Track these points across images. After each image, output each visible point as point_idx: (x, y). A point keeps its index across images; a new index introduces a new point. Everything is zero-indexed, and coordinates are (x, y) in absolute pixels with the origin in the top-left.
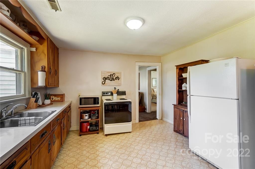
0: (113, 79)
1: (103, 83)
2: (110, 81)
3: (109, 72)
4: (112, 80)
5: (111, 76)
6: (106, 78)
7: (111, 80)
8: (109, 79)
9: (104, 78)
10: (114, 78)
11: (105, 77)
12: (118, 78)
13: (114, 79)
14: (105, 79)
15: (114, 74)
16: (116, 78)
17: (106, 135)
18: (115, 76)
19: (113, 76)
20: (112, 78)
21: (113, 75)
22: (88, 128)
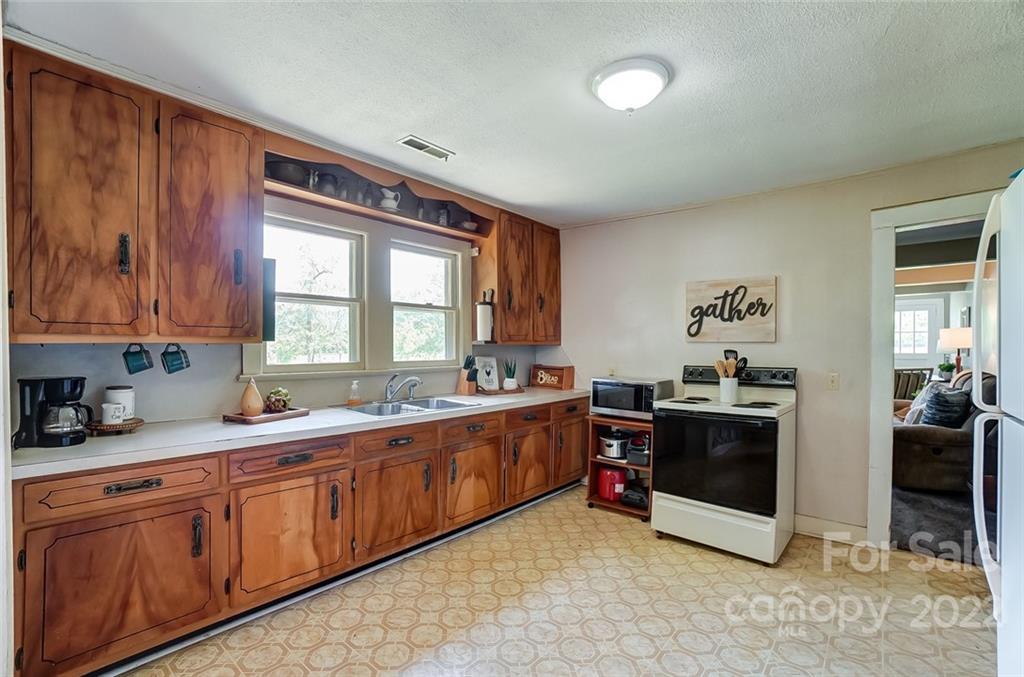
0: (735, 314)
1: (694, 330)
2: (724, 320)
3: (716, 285)
4: (730, 319)
5: (729, 299)
6: (705, 308)
7: (726, 316)
8: (717, 313)
9: (697, 311)
10: (743, 307)
11: (700, 308)
12: (760, 307)
13: (739, 311)
14: (700, 313)
15: (742, 291)
16: (751, 306)
17: (661, 535)
18: (746, 297)
19: (738, 298)
20: (731, 306)
21: (736, 292)
22: (616, 491)
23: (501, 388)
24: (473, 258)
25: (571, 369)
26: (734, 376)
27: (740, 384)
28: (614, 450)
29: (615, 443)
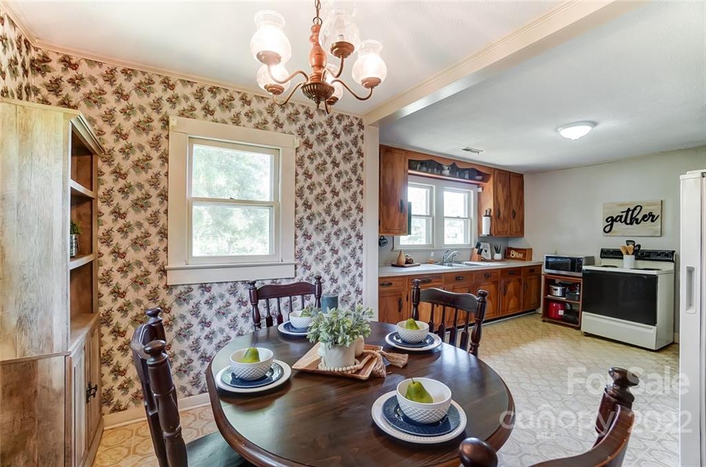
0: (635, 220)
1: (607, 229)
2: (627, 224)
3: (622, 205)
4: (631, 223)
5: (630, 212)
6: (615, 217)
7: (628, 222)
8: (623, 220)
9: (610, 219)
10: (640, 217)
11: (612, 217)
12: (651, 217)
13: (637, 219)
14: (612, 221)
15: (638, 209)
16: (645, 216)
17: (587, 335)
18: (642, 212)
19: (636, 212)
20: (631, 217)
21: (635, 209)
22: (560, 314)
23: (493, 258)
24: (479, 193)
25: (531, 250)
26: (633, 254)
27: (636, 259)
28: (558, 292)
29: (559, 288)
